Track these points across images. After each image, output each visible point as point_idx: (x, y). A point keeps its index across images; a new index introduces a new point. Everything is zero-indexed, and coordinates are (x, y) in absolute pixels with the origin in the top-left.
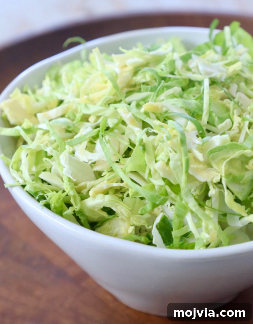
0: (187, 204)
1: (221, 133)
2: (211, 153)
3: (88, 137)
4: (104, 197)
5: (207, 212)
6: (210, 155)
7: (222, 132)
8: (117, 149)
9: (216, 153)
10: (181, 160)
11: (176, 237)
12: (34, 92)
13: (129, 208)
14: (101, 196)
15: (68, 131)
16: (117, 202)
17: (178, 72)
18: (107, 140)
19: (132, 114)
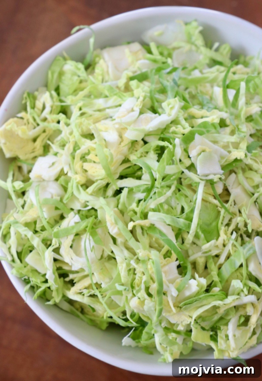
1: (204, 251)
2: (185, 305)
3: (75, 231)
6: (183, 306)
7: (206, 251)
10: (155, 308)
17: (176, 159)
18: (91, 247)
19: (119, 229)
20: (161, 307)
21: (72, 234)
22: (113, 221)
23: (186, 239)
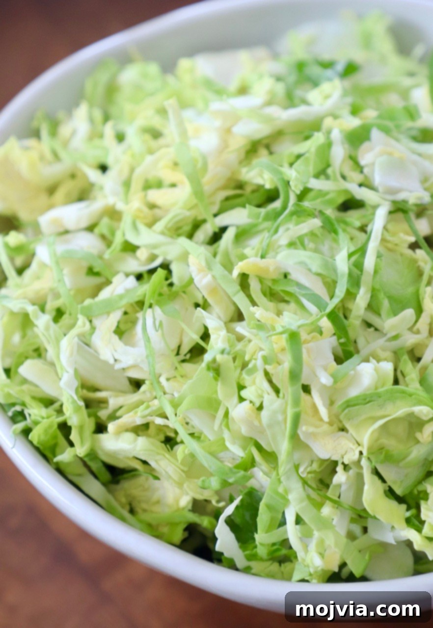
0: (287, 491)
1: (390, 335)
2: (348, 406)
3: (124, 302)
4: (135, 440)
5: (327, 510)
6: (344, 410)
7: (393, 334)
8: (174, 345)
9: (357, 407)
10: (284, 412)
11: (261, 544)
12: (54, 133)
13: (182, 467)
14: (130, 436)
15: (91, 272)
16: (158, 454)
17: (334, 172)
18: (157, 324)
19: (213, 277)
20: (297, 410)
21: (119, 308)
22: (203, 263)
23: (351, 311)
